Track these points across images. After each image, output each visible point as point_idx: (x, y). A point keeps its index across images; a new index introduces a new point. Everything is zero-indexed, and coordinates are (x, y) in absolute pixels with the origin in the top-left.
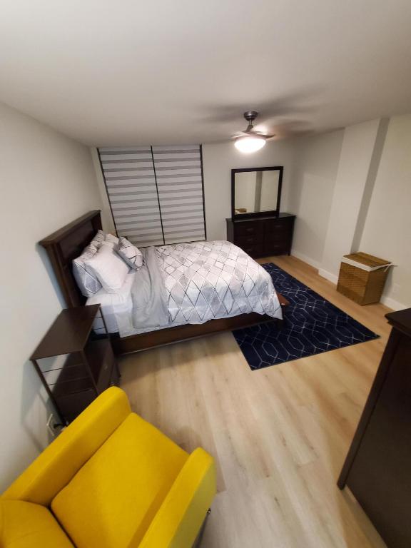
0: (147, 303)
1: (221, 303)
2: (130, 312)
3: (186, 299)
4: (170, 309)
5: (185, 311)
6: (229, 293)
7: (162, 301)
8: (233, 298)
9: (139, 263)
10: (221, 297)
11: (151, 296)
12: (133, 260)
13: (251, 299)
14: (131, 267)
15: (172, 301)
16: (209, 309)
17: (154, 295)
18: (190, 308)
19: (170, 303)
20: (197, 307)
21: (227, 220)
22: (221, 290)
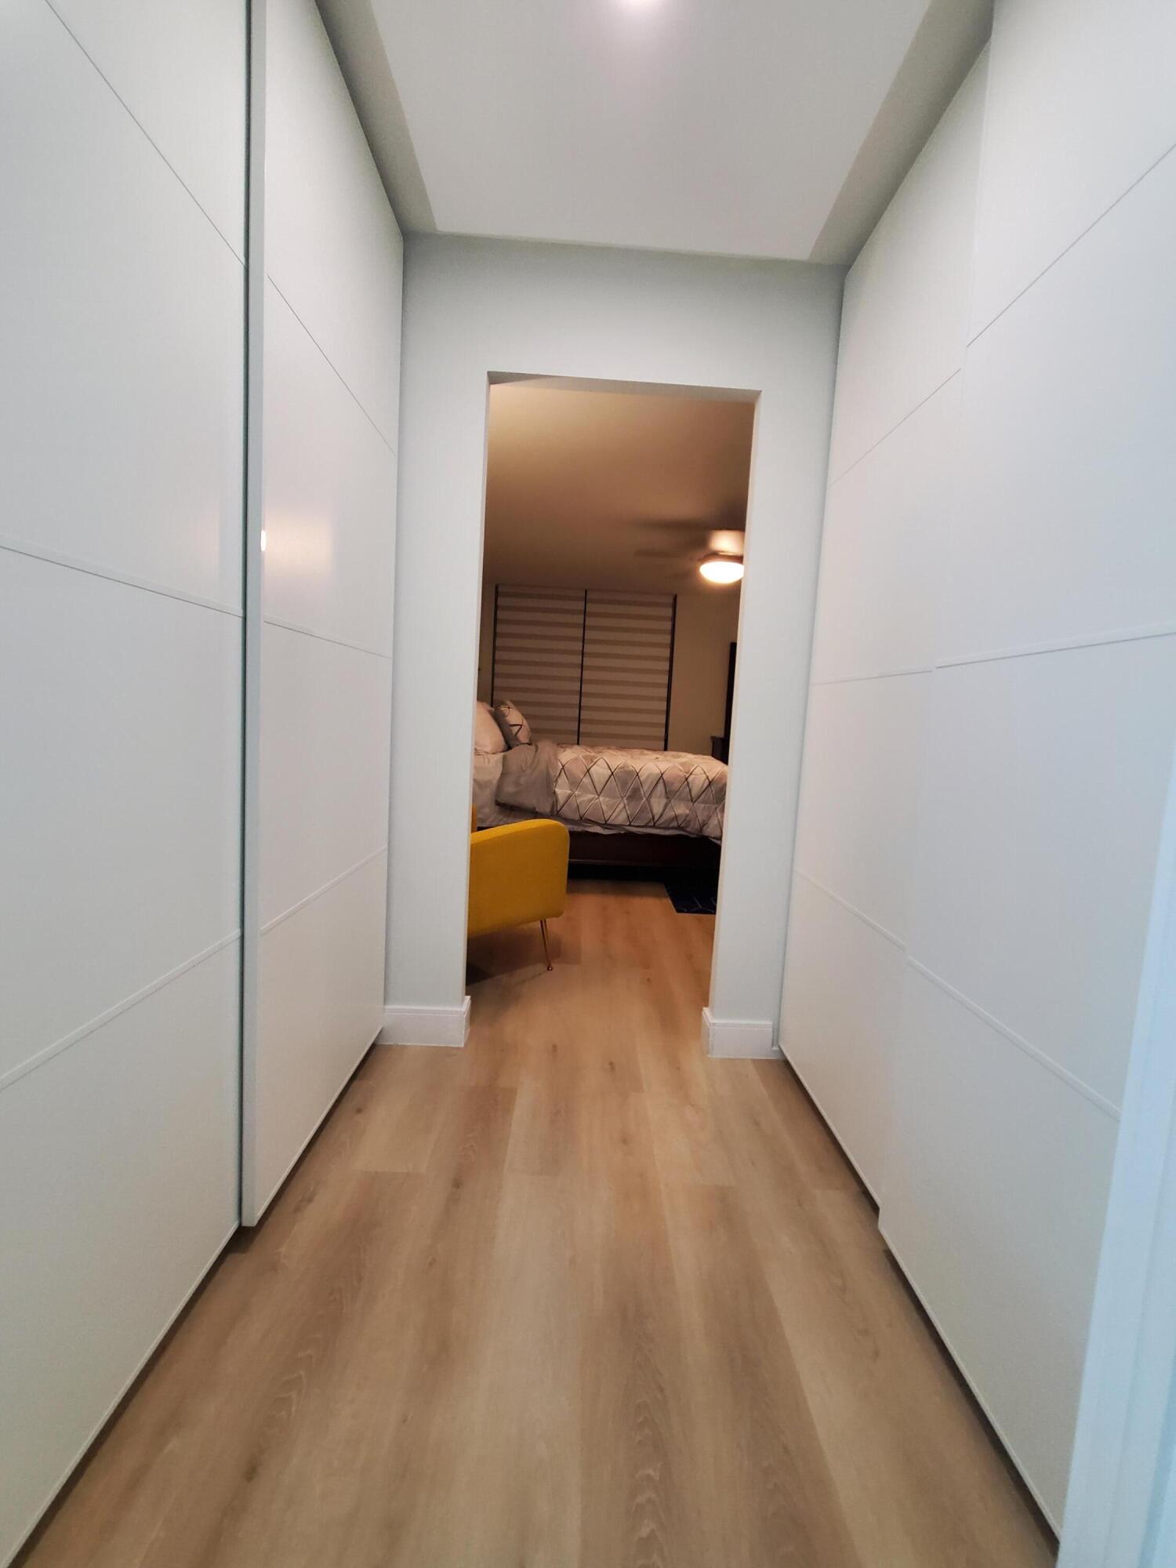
0: (524, 771)
1: (644, 799)
2: (495, 782)
3: (586, 780)
4: (557, 790)
5: (582, 799)
6: (661, 786)
7: (548, 773)
8: (668, 798)
9: (523, 736)
10: (646, 788)
11: (531, 764)
12: (515, 729)
13: (700, 807)
14: (510, 743)
15: (563, 779)
16: (621, 806)
17: (538, 761)
18: (591, 796)
19: (559, 781)
20: (601, 799)
21: (713, 738)
22: (648, 777)
